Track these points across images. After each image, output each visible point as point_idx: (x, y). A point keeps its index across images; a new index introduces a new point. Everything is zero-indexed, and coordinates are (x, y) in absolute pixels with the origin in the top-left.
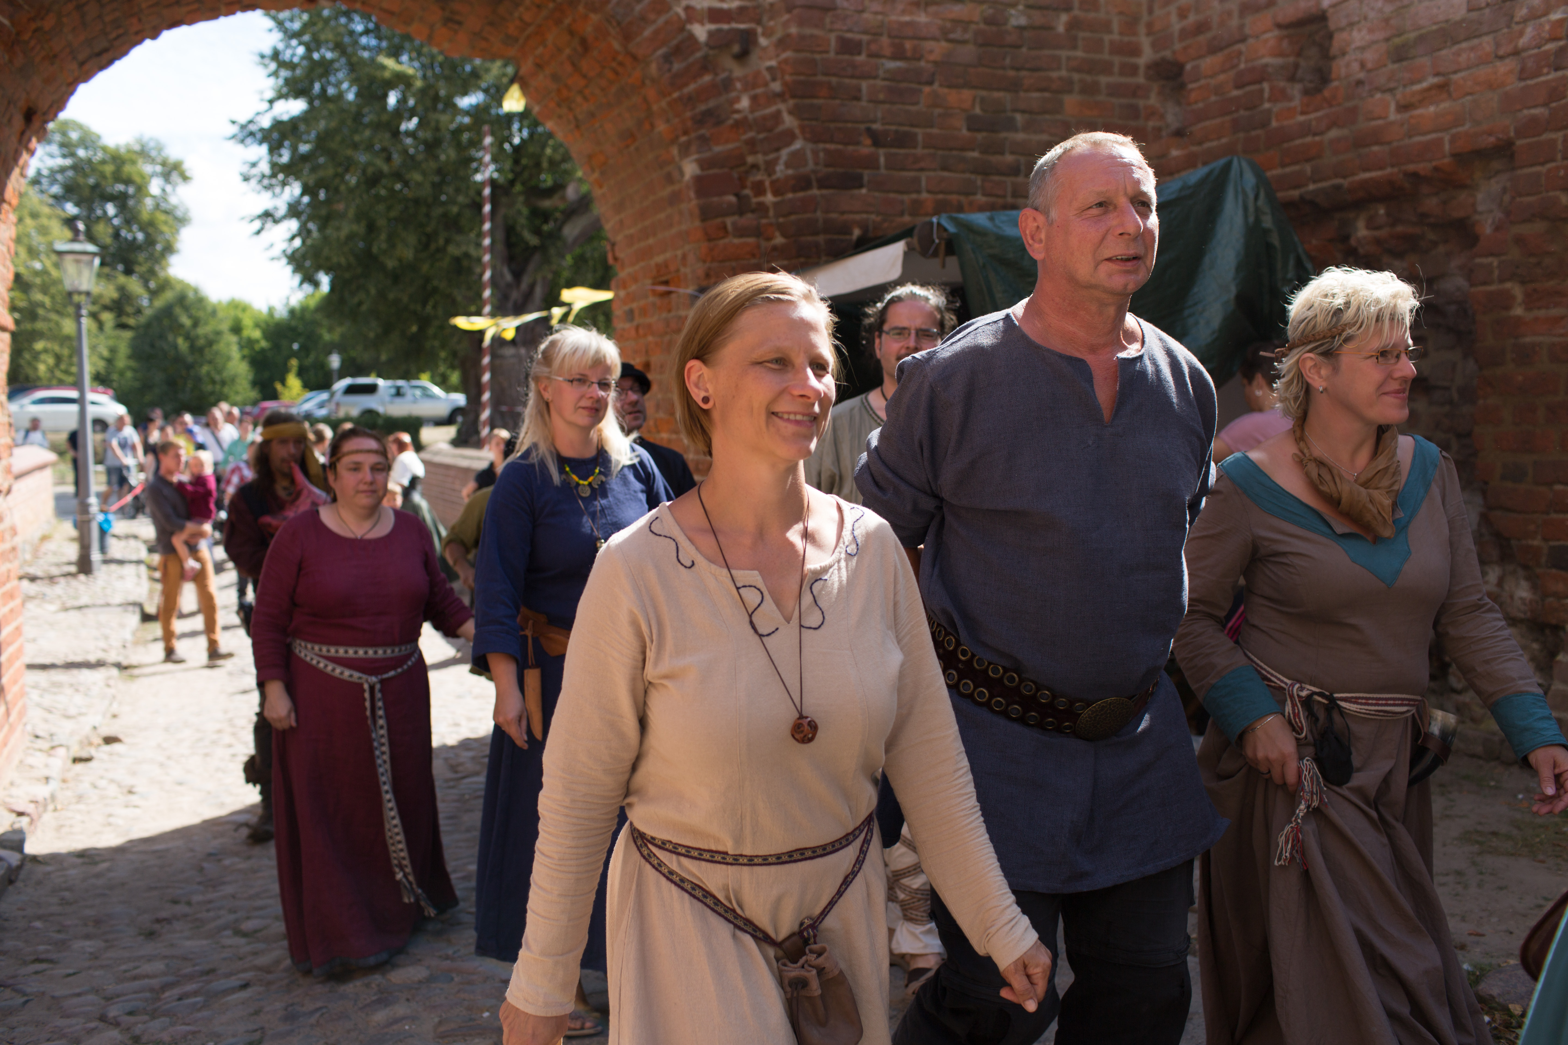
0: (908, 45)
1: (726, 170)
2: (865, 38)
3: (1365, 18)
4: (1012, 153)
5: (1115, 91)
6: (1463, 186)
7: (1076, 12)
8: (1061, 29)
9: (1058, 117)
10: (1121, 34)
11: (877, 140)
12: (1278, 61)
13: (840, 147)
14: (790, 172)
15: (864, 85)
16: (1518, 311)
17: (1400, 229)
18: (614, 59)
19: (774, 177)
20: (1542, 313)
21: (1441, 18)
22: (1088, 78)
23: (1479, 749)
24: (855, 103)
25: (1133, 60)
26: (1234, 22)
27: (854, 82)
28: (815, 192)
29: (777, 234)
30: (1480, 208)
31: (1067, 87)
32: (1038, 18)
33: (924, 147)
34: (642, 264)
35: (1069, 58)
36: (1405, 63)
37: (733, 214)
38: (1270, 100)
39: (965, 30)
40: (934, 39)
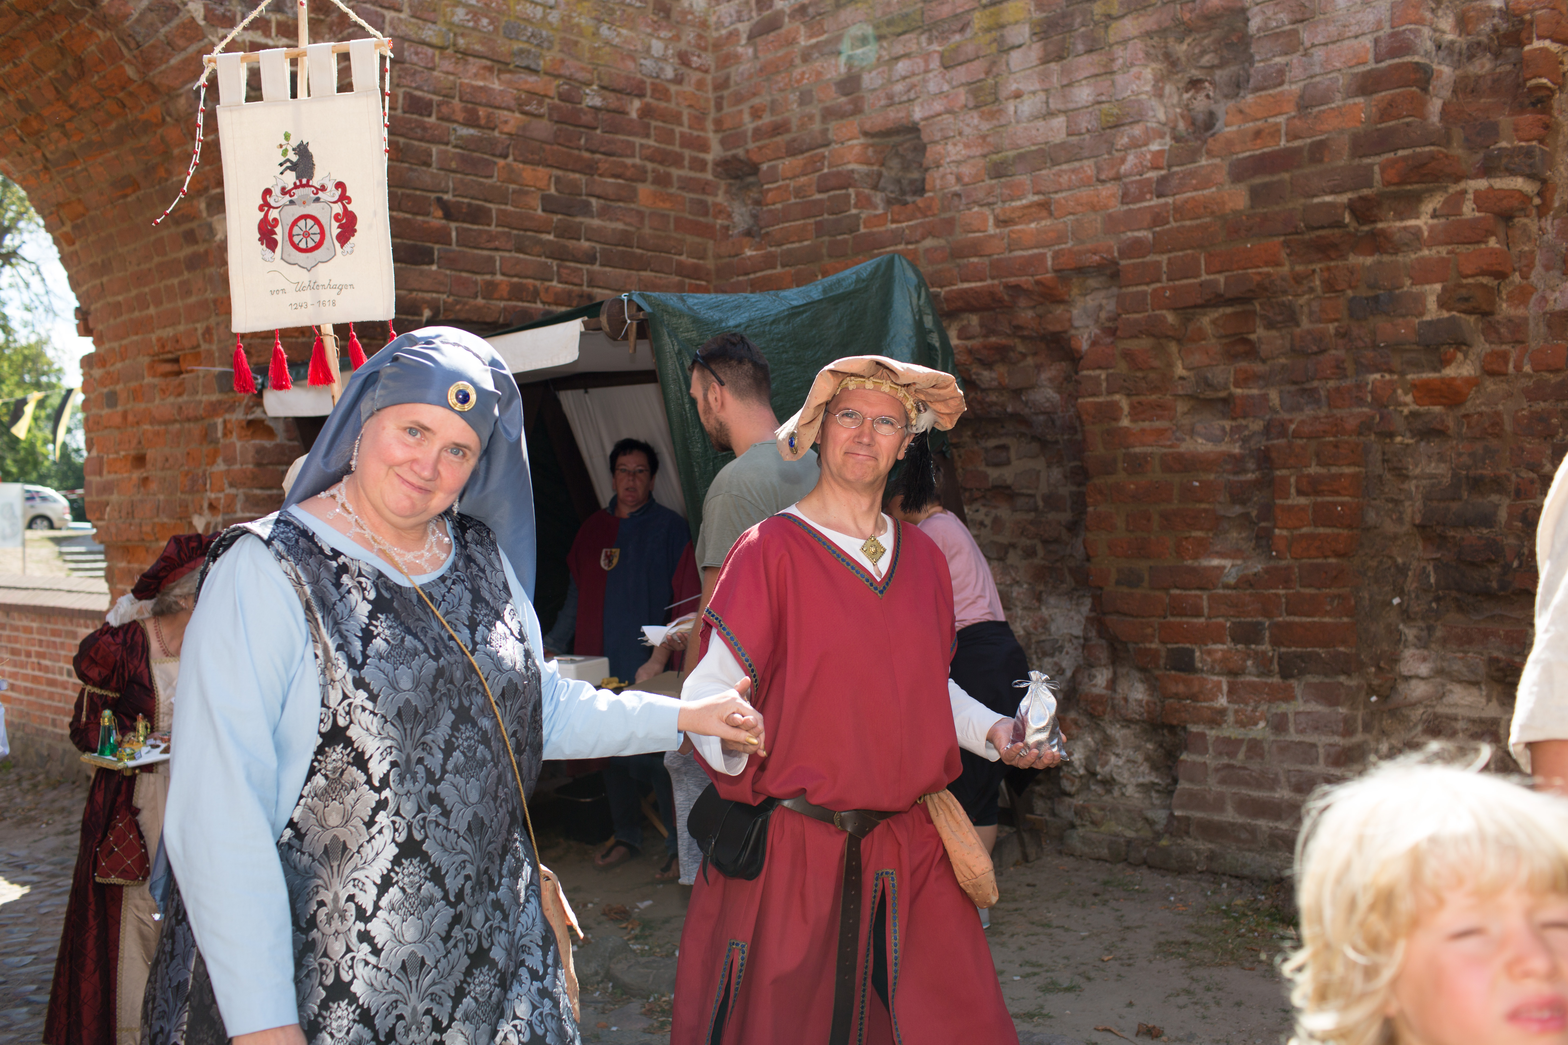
0: (482, 112)
2: (436, 98)
3: (960, 134)
4: (588, 240)
5: (686, 184)
6: (1062, 302)
7: (648, 99)
8: (634, 115)
9: (633, 206)
10: (690, 127)
11: (449, 213)
12: (863, 168)
13: (409, 216)
15: (434, 149)
16: (1125, 422)
17: (993, 339)
18: (123, 88)
20: (1146, 424)
21: (1040, 139)
22: (661, 169)
23: (1104, 852)
24: (424, 168)
25: (702, 155)
26: (817, 126)
27: (424, 145)
30: (1077, 323)
31: (640, 176)
32: (613, 100)
33: (497, 225)
34: (135, 338)
35: (642, 145)
36: (1003, 180)
38: (856, 206)
39: (540, 104)
40: (509, 109)
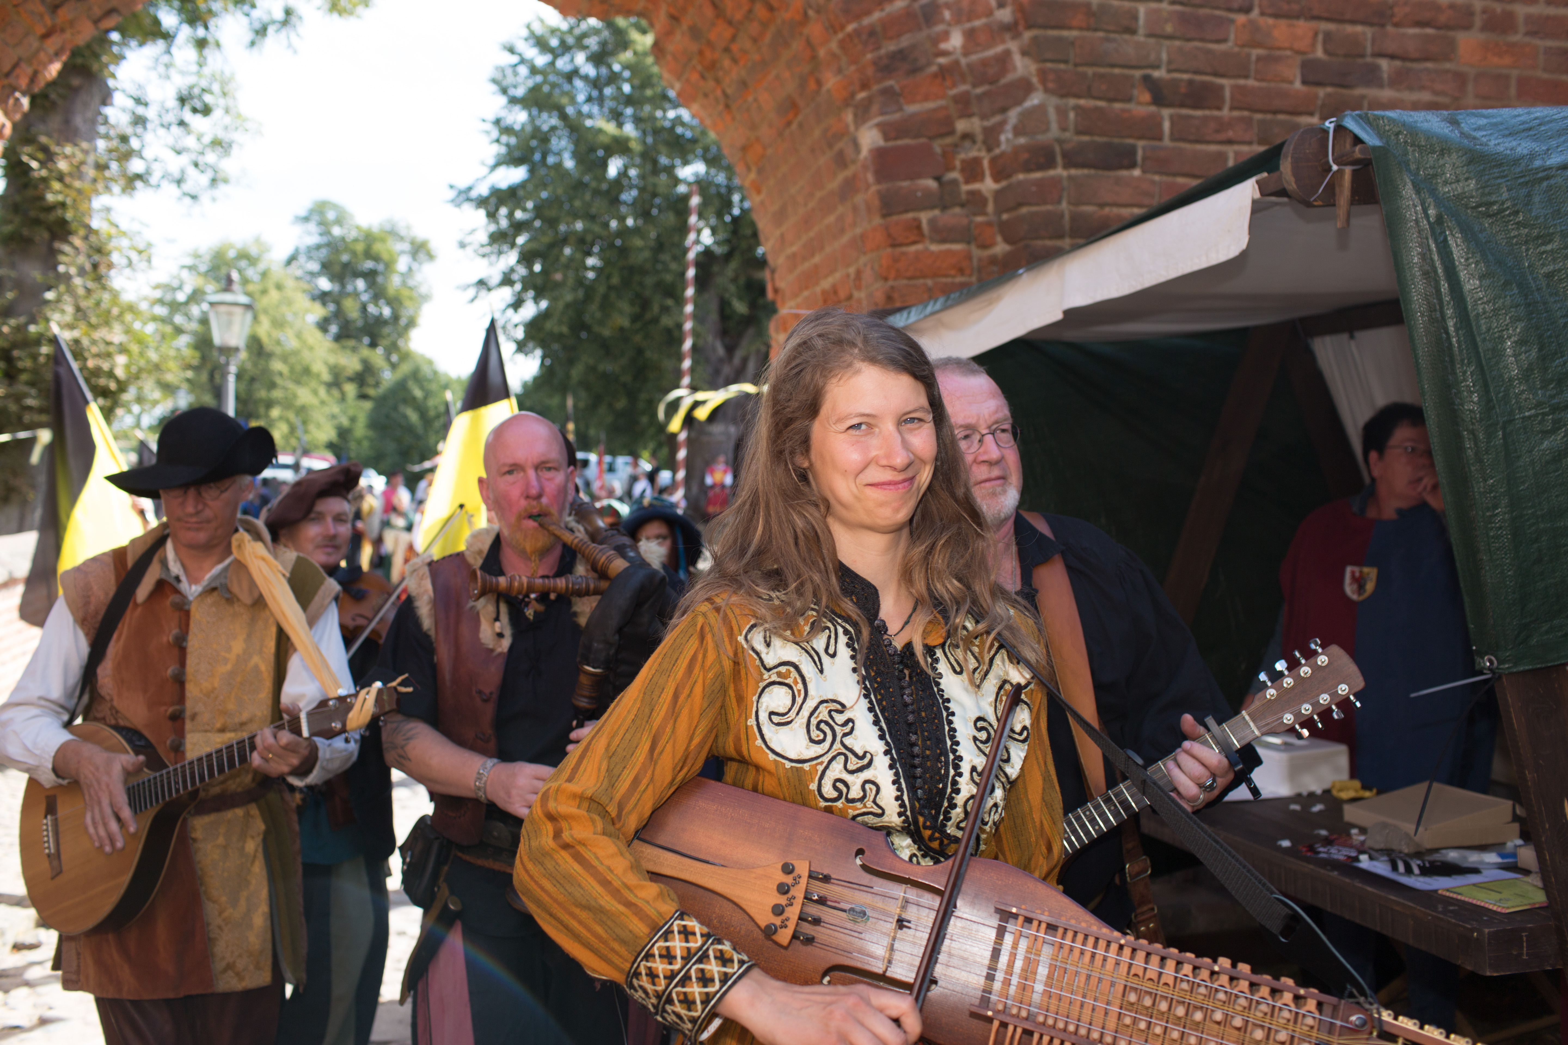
1: (922, 140)
9: (1448, 66)
11: (1160, 95)
13: (1101, 104)
14: (1022, 140)
15: (1142, 9)
19: (997, 151)
22: (1498, 7)
24: (1126, 37)
28: (1059, 171)
29: (999, 239)
31: (1463, 20)
33: (1232, 108)
37: (932, 207)
